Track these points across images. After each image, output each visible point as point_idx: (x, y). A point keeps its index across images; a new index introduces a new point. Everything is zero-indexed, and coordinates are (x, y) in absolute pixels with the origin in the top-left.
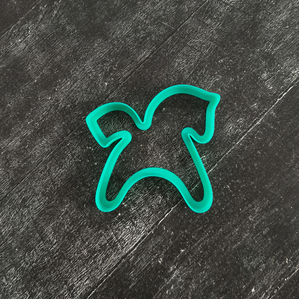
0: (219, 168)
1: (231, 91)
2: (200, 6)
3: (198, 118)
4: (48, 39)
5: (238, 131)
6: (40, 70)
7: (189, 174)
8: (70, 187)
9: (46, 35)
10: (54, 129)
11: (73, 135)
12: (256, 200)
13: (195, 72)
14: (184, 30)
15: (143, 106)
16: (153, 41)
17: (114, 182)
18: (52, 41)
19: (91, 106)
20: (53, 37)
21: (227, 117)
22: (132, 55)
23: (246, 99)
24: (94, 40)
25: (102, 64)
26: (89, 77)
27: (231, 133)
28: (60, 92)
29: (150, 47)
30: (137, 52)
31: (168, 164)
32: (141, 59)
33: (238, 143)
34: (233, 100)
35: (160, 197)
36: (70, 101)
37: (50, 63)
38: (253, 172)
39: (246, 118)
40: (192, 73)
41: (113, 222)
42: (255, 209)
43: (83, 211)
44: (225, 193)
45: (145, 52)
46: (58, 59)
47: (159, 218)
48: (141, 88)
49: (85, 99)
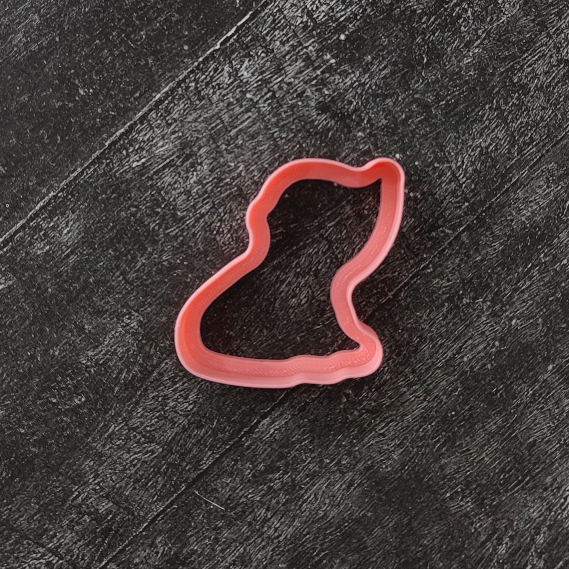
0: (101, 135)
1: (59, 322)
2: (124, 549)
3: (145, 259)
4: (520, 478)
5: (50, 223)
6: (541, 395)
7: (175, 125)
8: (461, 104)
9: (526, 489)
10: (501, 244)
11: (453, 228)
12: (20, 59)
13: (146, 375)
14: (168, 486)
15: (280, 294)
16: (248, 460)
17: (355, 111)
18: (510, 470)
19: (410, 297)
20: (507, 481)
21: (73, 259)
22: (304, 426)
23: (23, 300)
24: (401, 470)
25: (380, 405)
26: (414, 371)
27: (66, 218)
28: (487, 337)
29: (258, 445)
30: (291, 434)
31: (224, 148)
32: (281, 415)
33: (50, 193)
34: (57, 300)
35: (245, 73)
36: (463, 311)
37: (514, 413)
38: (22, 125)
39: (27, 253)
40: (152, 372)
41: (358, 20)
42: (24, 39)
43: (428, 47)
44: (90, 77)
45: (269, 432)
46: (495, 423)
47: (250, 27)
48: (282, 340)
49: (425, 317)
